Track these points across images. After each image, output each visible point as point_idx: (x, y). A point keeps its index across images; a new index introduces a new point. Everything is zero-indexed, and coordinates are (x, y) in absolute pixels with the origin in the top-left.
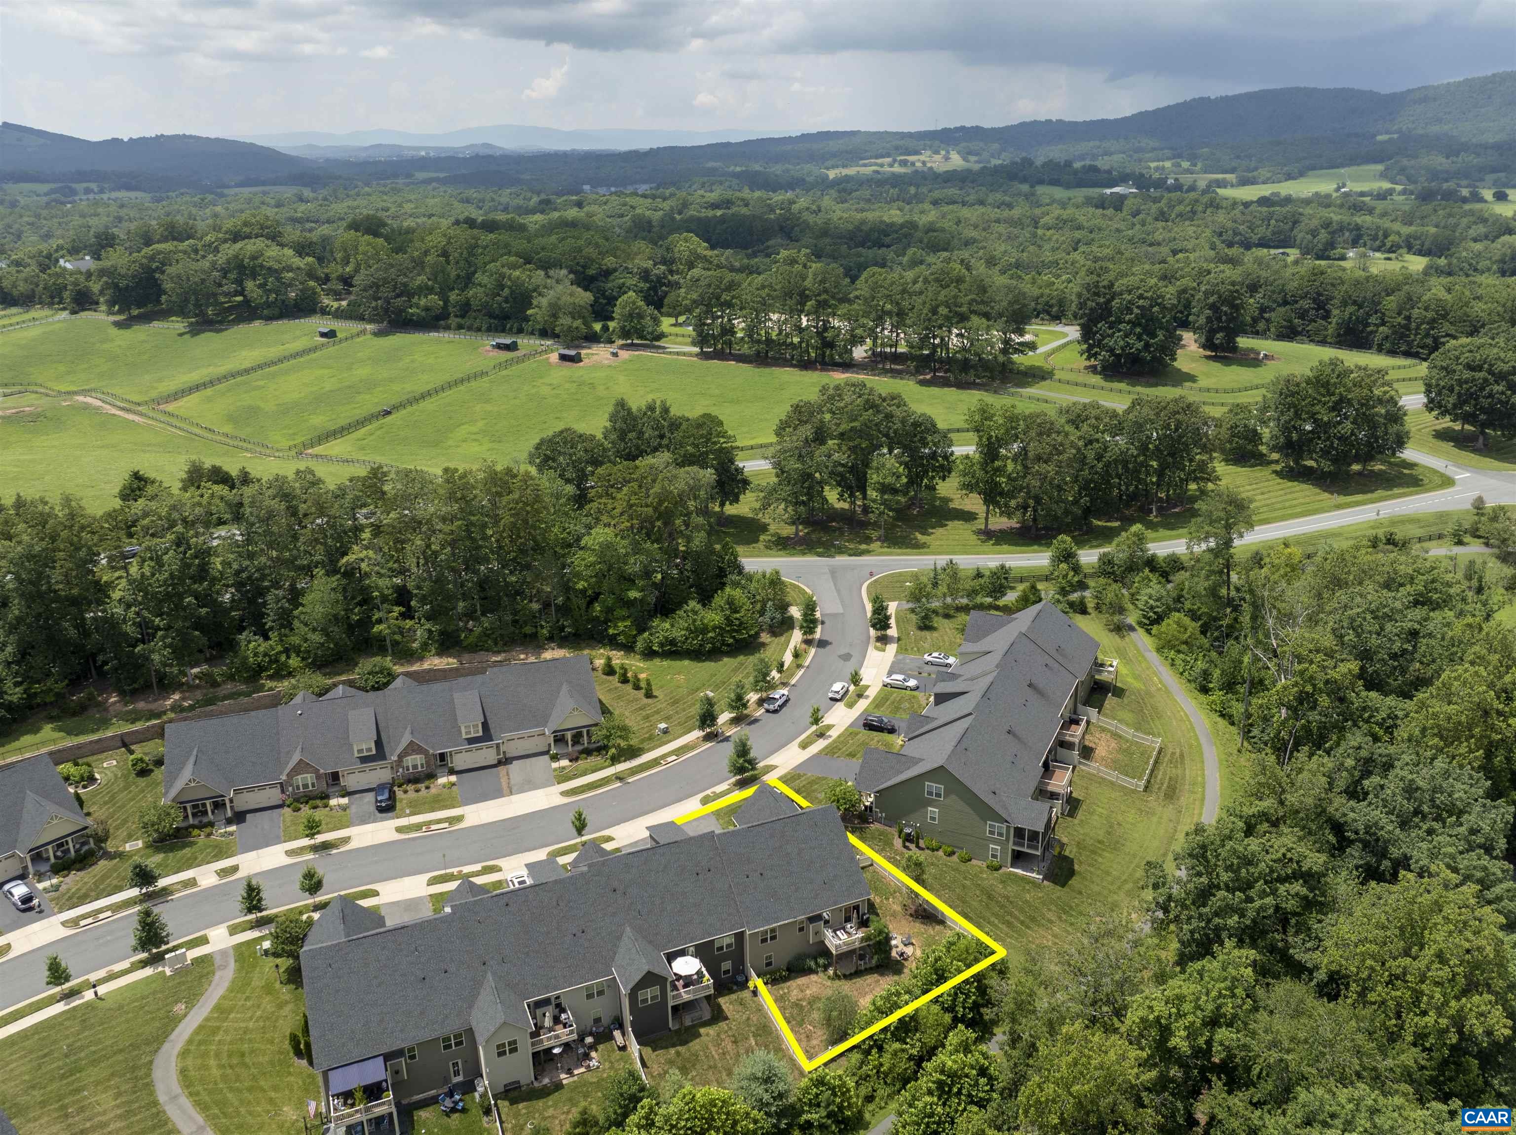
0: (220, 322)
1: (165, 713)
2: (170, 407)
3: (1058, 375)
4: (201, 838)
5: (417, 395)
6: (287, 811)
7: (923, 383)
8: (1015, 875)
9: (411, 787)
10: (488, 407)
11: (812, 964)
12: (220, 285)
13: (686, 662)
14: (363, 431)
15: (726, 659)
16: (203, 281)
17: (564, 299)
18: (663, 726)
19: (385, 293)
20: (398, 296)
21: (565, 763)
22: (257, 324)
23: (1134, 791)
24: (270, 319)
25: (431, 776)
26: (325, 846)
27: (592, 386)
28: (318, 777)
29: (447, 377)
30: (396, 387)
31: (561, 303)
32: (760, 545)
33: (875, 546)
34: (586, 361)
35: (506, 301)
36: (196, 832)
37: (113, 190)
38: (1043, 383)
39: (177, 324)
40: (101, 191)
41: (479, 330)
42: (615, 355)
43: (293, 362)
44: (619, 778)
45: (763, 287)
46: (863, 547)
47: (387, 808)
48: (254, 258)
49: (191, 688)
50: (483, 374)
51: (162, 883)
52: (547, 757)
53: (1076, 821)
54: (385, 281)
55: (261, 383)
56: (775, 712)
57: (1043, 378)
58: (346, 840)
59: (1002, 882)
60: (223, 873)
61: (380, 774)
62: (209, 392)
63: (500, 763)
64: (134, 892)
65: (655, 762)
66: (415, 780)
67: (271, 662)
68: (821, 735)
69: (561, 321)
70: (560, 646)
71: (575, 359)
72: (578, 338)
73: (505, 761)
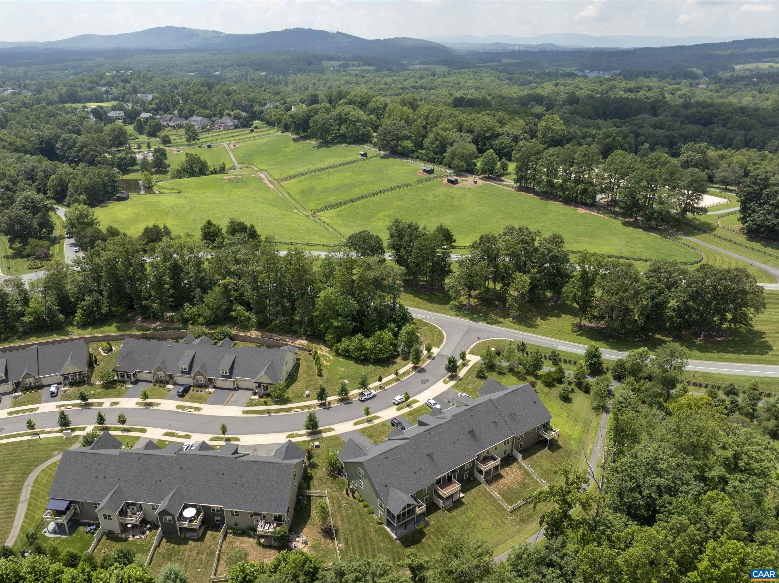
0: (331, 143)
1: (150, 330)
2: (284, 183)
3: (718, 232)
4: (118, 387)
5: (375, 192)
6: (152, 385)
7: (626, 224)
8: (386, 530)
9: (196, 389)
10: (400, 203)
11: (252, 534)
12: (332, 126)
13: (352, 362)
14: (344, 207)
15: (371, 366)
16: (325, 124)
17: (459, 150)
18: (307, 392)
19: (388, 137)
20: (394, 140)
21: (256, 397)
22: (345, 145)
23: (504, 510)
24: (349, 143)
25: (206, 387)
26: (150, 405)
27: (453, 198)
28: (166, 374)
29: (393, 184)
30: (371, 186)
31: (457, 152)
32: (448, 307)
33: (508, 321)
34: (460, 184)
35: (437, 148)
36: (118, 383)
37: (363, 65)
38: (704, 235)
39: (315, 142)
40: (359, 66)
41: (424, 160)
42: (476, 182)
43: (342, 167)
44: (269, 412)
45: (553, 155)
46: (501, 319)
47: (182, 395)
48: (346, 115)
49: (165, 321)
50: (410, 185)
51: (90, 401)
52: (251, 392)
53: (449, 515)
54: (390, 132)
55: (323, 176)
56: (363, 401)
57: (705, 232)
58: (158, 404)
59: (377, 532)
60: (114, 404)
61: (187, 380)
62: (302, 178)
63: (234, 389)
64: (79, 402)
65: (290, 409)
66: (200, 386)
67: (192, 318)
68: (369, 421)
69: (455, 162)
70: (306, 339)
71: (454, 182)
72: (461, 171)
73: (237, 389)
